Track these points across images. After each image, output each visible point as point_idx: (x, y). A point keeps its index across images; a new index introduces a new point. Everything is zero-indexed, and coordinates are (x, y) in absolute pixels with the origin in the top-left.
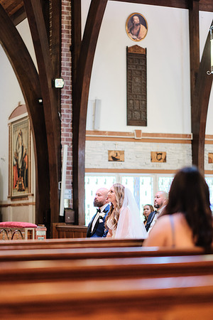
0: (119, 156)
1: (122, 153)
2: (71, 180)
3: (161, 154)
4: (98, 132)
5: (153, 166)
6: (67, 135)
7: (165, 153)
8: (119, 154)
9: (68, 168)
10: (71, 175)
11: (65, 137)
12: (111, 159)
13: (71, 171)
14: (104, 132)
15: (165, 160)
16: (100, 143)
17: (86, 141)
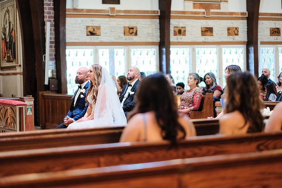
0: (96, 31)
1: (99, 28)
2: (54, 53)
3: (133, 28)
4: (77, 9)
5: (126, 39)
6: (49, 13)
7: (136, 27)
8: (96, 29)
9: (51, 42)
10: (53, 49)
11: (48, 15)
12: (89, 34)
13: (53, 45)
14: (82, 10)
15: (136, 34)
16: (79, 20)
17: (67, 18)
